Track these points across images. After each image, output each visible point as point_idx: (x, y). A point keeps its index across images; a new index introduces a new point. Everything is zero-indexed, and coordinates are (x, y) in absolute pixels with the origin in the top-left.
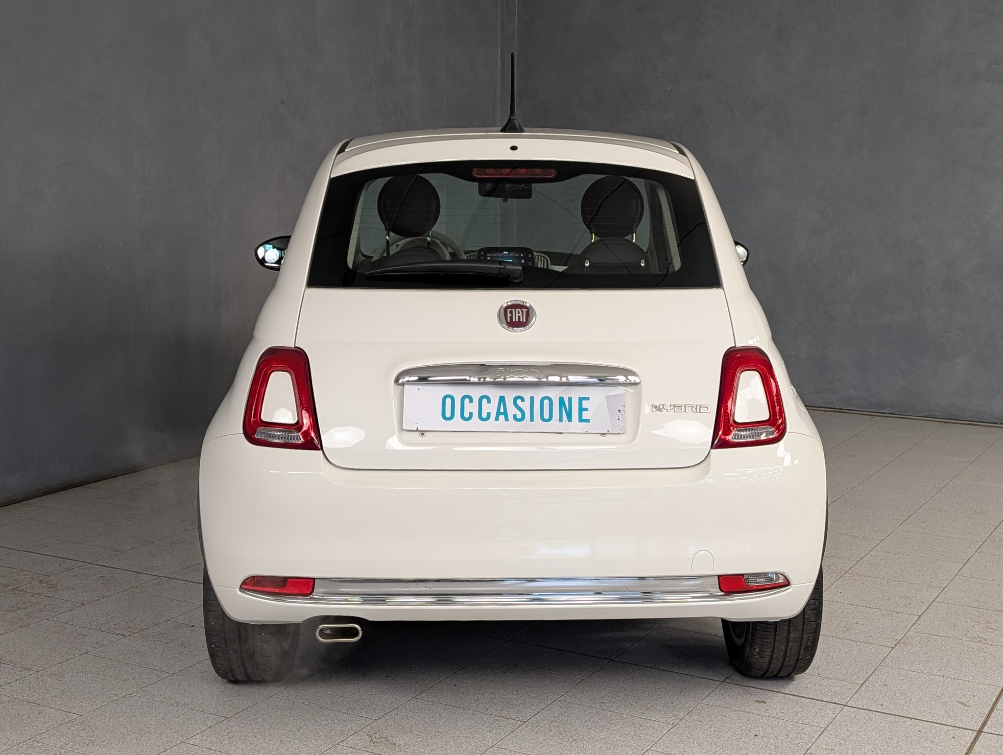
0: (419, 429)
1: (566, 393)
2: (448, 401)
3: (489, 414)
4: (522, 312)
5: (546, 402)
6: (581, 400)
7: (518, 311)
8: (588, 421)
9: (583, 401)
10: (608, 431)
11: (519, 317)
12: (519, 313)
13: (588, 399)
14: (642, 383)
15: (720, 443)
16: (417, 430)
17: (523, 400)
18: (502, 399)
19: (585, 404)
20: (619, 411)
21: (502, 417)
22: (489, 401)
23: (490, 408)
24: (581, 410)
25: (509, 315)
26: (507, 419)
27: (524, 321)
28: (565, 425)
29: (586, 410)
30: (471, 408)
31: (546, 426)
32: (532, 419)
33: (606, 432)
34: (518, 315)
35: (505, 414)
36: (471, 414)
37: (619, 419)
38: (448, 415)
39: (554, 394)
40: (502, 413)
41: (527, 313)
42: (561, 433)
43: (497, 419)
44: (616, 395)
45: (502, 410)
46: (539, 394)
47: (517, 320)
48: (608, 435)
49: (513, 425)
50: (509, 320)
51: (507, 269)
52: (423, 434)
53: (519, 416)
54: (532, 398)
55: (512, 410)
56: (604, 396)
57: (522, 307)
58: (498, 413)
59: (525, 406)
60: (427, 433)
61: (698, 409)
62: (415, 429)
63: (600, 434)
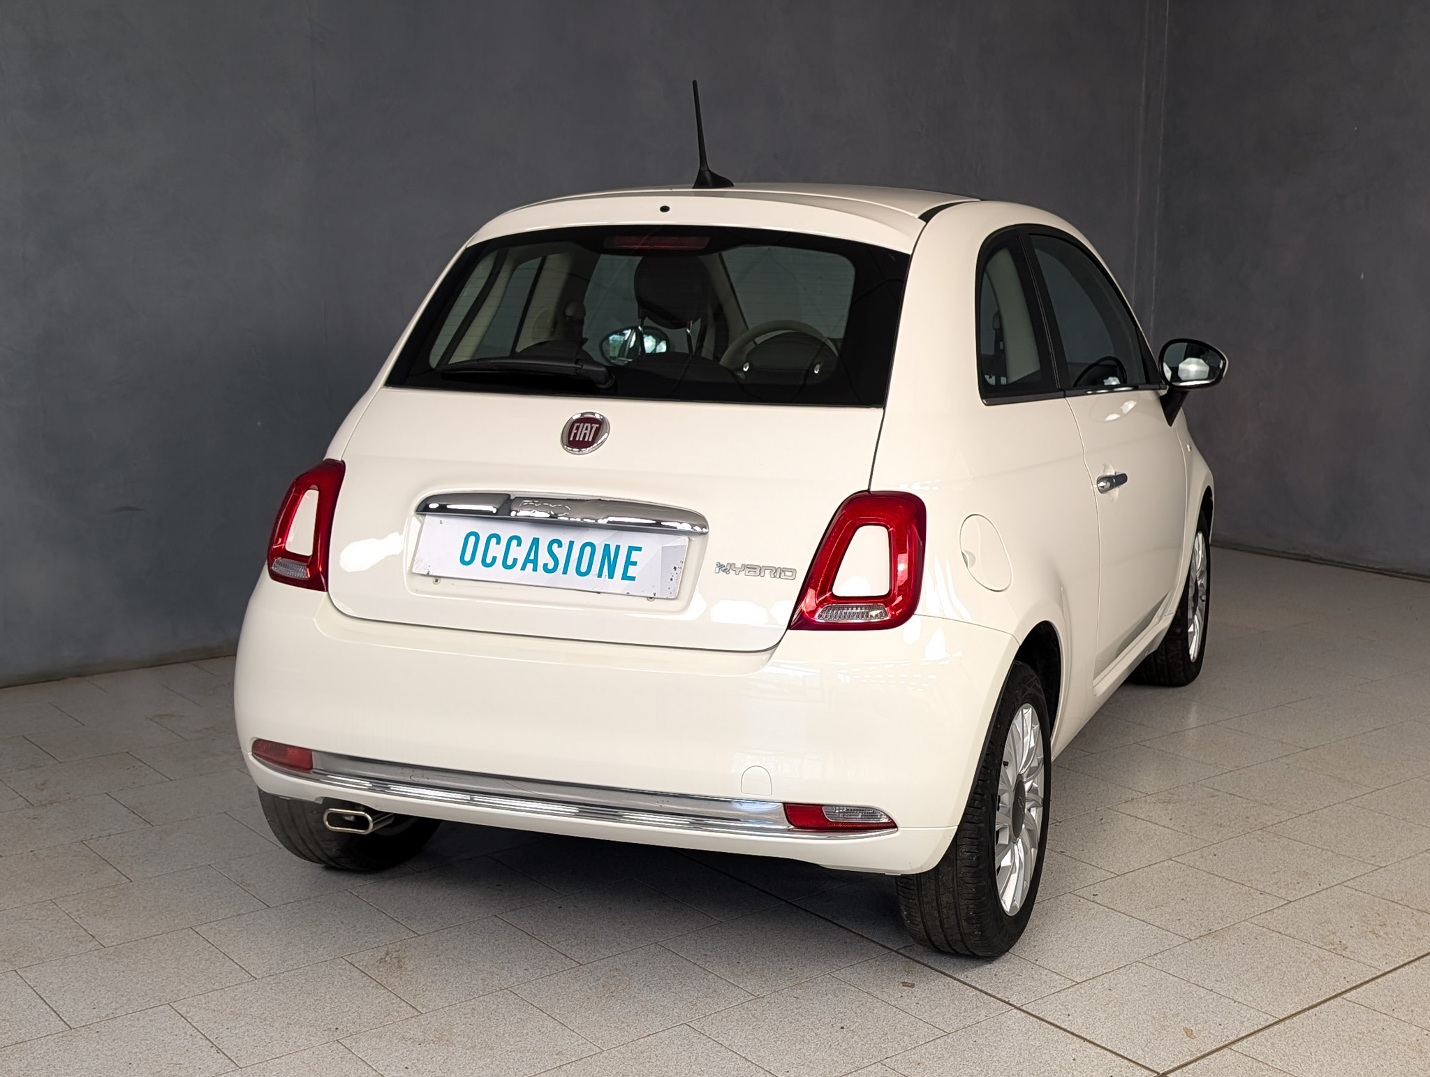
0: (430, 574)
1: (613, 539)
2: (472, 539)
3: (515, 560)
4: (592, 428)
5: (588, 549)
6: (631, 549)
7: (587, 427)
8: (633, 579)
9: (633, 552)
10: (655, 594)
11: (585, 434)
12: (586, 429)
13: (639, 549)
14: (709, 533)
15: (800, 622)
16: (428, 575)
17: (560, 544)
18: (536, 542)
19: (635, 556)
20: (675, 568)
21: (530, 566)
22: (519, 544)
23: (519, 553)
24: (629, 563)
25: (574, 431)
26: (535, 569)
27: (590, 440)
28: (605, 583)
29: (635, 563)
30: (496, 550)
31: (583, 582)
32: (565, 572)
33: (652, 596)
34: (585, 432)
35: (535, 562)
36: (494, 559)
37: (671, 579)
38: (467, 558)
39: (599, 539)
40: (531, 560)
41: (598, 430)
42: (599, 593)
43: (523, 568)
44: (676, 547)
45: (532, 557)
46: (580, 538)
47: (581, 439)
48: (656, 600)
49: (541, 577)
50: (571, 439)
51: (584, 370)
52: (437, 581)
53: (551, 566)
54: (571, 543)
55: (544, 557)
56: (661, 547)
57: (592, 421)
58: (527, 560)
59: (561, 553)
60: (442, 579)
61: (778, 572)
62: (426, 573)
63: (647, 597)
